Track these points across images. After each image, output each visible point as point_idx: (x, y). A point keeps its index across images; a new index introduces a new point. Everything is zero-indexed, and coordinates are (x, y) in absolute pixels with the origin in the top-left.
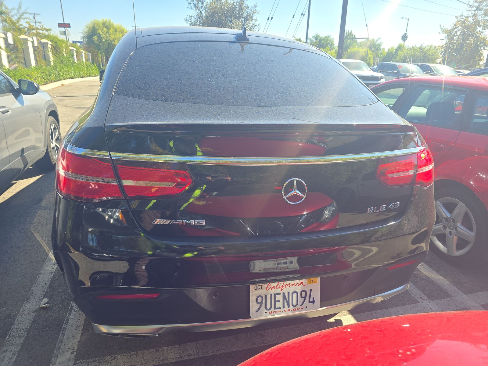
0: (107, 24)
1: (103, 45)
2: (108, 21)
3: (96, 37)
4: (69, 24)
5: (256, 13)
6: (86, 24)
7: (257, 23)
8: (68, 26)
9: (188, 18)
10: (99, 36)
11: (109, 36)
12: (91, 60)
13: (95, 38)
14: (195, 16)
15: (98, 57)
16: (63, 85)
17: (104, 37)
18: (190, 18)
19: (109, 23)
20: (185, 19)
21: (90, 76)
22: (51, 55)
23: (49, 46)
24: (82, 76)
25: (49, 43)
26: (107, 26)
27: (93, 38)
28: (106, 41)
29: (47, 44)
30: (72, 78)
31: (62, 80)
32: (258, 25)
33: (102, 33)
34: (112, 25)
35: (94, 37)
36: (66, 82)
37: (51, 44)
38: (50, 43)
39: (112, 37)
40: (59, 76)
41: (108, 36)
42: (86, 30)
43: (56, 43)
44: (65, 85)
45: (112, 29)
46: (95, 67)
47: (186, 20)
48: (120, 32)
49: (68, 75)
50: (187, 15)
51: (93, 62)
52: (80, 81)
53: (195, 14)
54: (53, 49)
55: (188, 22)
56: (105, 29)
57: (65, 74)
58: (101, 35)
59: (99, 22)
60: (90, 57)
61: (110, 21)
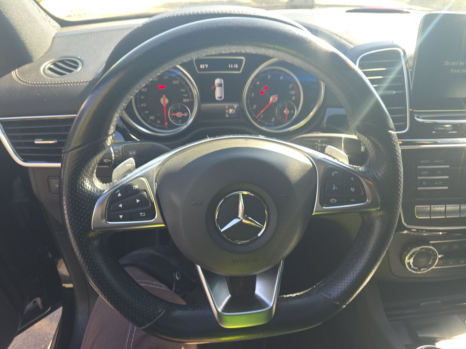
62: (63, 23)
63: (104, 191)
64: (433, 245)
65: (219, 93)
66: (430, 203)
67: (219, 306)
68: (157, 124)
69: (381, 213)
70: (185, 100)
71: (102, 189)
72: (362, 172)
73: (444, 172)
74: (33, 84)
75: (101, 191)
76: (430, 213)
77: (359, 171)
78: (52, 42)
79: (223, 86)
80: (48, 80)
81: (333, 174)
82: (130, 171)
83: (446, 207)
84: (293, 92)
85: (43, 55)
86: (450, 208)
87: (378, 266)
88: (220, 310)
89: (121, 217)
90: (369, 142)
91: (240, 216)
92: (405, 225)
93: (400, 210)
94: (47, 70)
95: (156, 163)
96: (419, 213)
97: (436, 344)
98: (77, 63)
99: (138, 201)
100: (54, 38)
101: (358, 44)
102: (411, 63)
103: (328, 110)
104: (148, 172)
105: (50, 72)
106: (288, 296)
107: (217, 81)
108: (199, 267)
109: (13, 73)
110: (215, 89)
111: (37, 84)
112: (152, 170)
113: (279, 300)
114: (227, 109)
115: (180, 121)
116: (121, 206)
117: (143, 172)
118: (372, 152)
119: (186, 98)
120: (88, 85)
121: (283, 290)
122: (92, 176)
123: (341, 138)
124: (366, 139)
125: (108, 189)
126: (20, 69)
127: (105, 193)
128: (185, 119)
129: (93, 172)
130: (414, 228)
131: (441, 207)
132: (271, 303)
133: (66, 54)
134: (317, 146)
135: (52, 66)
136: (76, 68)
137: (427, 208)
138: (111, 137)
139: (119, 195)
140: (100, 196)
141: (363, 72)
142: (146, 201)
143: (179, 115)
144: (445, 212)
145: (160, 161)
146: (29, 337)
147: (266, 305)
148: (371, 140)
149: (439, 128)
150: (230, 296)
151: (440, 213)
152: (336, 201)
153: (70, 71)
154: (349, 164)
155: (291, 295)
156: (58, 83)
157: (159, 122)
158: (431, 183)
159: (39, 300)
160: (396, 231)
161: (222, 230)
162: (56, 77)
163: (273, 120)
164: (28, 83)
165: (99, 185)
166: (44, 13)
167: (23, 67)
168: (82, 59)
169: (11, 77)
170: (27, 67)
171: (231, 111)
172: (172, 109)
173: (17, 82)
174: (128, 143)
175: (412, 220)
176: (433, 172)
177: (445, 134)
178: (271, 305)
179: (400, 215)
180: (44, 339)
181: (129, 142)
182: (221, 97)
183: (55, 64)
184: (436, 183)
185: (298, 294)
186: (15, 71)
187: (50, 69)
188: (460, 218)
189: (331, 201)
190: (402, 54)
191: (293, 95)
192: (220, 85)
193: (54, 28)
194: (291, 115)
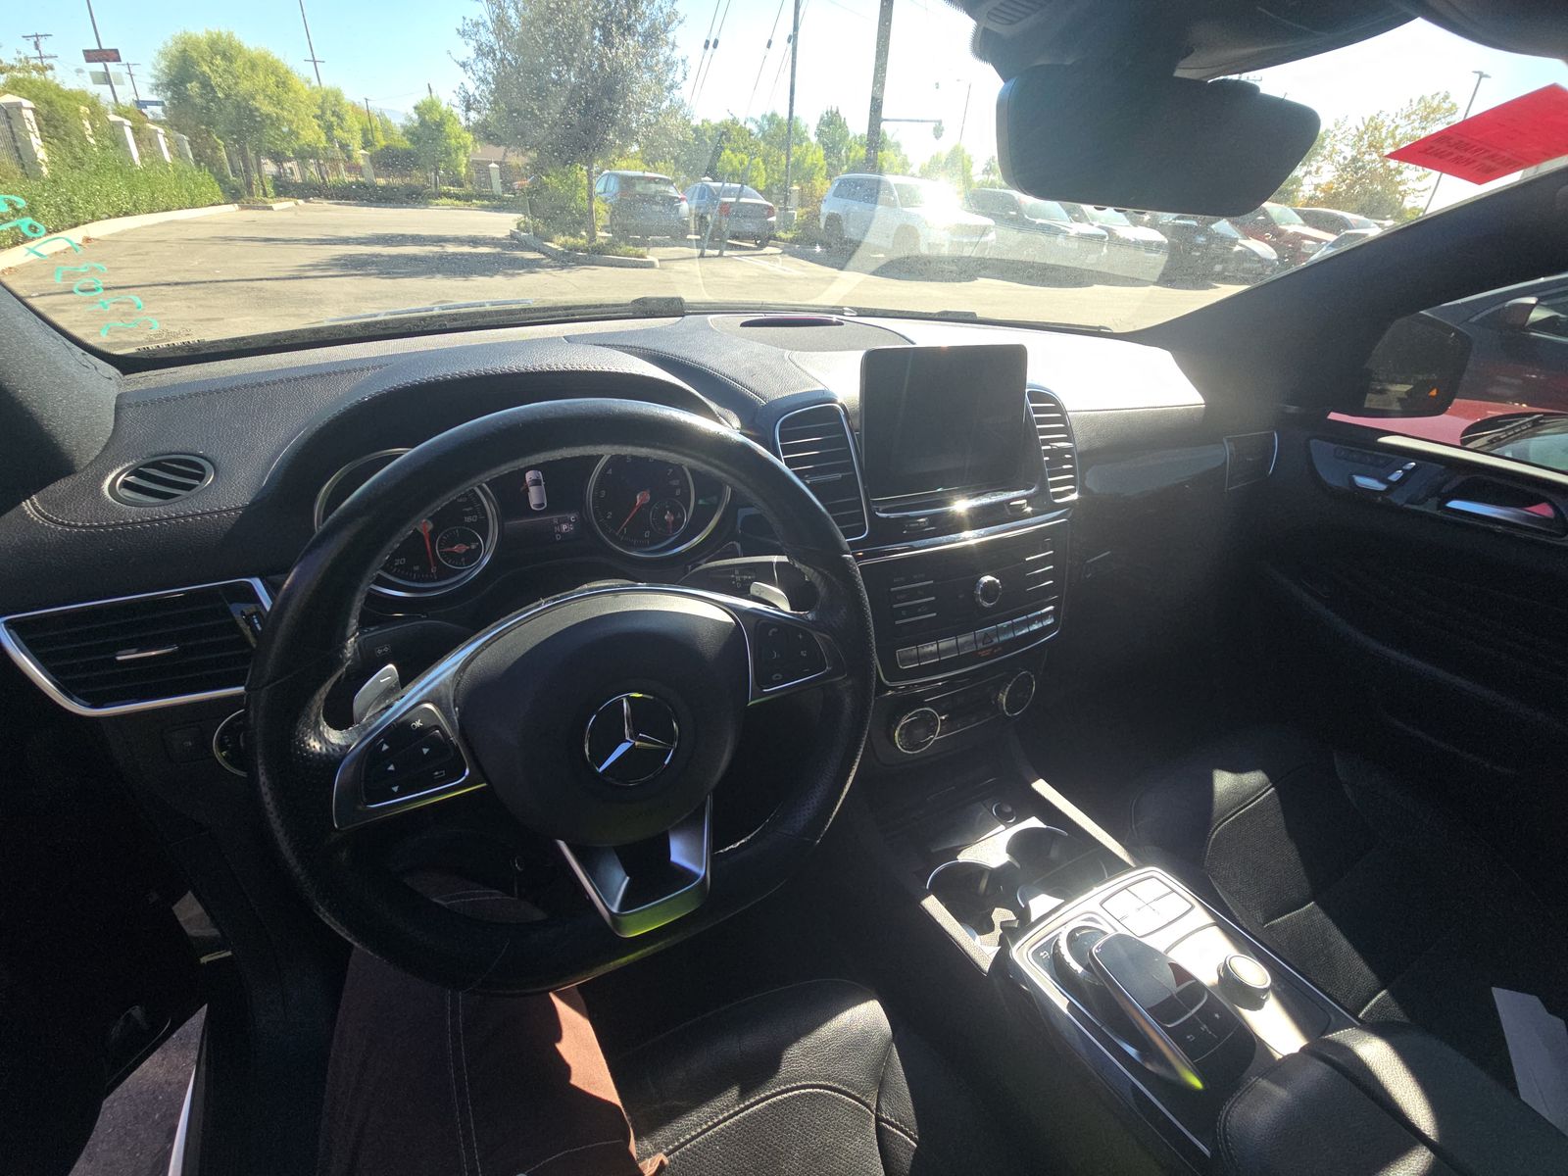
0: (222, 46)
1: (221, 110)
2: (224, 36)
3: (194, 84)
4: (116, 51)
5: (676, 22)
6: (160, 46)
7: (677, 55)
8: (113, 56)
9: (467, 28)
10: (206, 84)
11: (236, 84)
12: (191, 156)
13: (193, 87)
14: (489, 23)
15: (215, 149)
16: (88, 240)
17: (219, 86)
18: (475, 30)
19: (230, 44)
20: (458, 30)
21: (193, 206)
22: (36, 142)
23: (28, 114)
24: (164, 206)
25: (24, 105)
26: (223, 50)
27: (186, 88)
28: (228, 96)
29: (19, 107)
30: (126, 214)
31: (85, 223)
32: (680, 63)
33: (212, 71)
34: (240, 50)
35: (189, 85)
36: (99, 229)
37: (31, 109)
38: (27, 103)
39: (245, 86)
40: (72, 211)
41: (231, 81)
42: (163, 64)
43: (49, 103)
44: (98, 240)
45: (240, 62)
46: (205, 177)
47: (463, 33)
48: (267, 70)
49: (109, 203)
50: (464, 18)
51: (198, 163)
52: (156, 222)
53: (487, 18)
54: (43, 123)
55: (471, 42)
56: (218, 61)
57: (95, 204)
58: (210, 78)
59: (198, 38)
60: (188, 147)
61: (230, 36)
62: (127, 365)
63: (348, 746)
64: (930, 704)
65: (535, 497)
66: (917, 642)
67: (612, 905)
68: (413, 572)
69: (850, 682)
70: (468, 519)
71: (343, 743)
72: (812, 622)
73: (927, 591)
74: (91, 527)
75: (344, 749)
76: (919, 658)
77: (808, 621)
78: (116, 420)
79: (543, 483)
80: (132, 513)
81: (770, 634)
82: (390, 692)
83: (938, 644)
84: (675, 483)
85: (98, 453)
86: (944, 644)
87: (857, 764)
88: (615, 910)
89: (395, 789)
90: (816, 574)
91: (628, 738)
92: (887, 682)
93: (876, 661)
94: (120, 487)
95: (449, 668)
96: (904, 661)
97: (959, 857)
98: (202, 468)
99: (425, 751)
100: (118, 409)
101: (772, 398)
102: (856, 422)
103: (740, 510)
104: (436, 690)
105: (128, 493)
106: (727, 849)
107: (530, 476)
108: (562, 844)
109: (26, 505)
110: (527, 490)
111: (101, 526)
112: (442, 684)
113: (715, 861)
114: (557, 525)
115: (463, 559)
116: (391, 768)
117: (425, 691)
118: (822, 590)
119: (471, 514)
120: (241, 516)
121: (717, 843)
122: (317, 724)
123: (771, 563)
124: (812, 570)
125: (355, 739)
126: (43, 493)
127: (354, 748)
128: (473, 556)
129: (318, 716)
130: (902, 685)
131: (932, 645)
132: (701, 870)
133: (161, 448)
134: (734, 579)
135: (131, 479)
136: (201, 478)
137: (913, 651)
138: (353, 639)
139: (385, 747)
140: (344, 756)
141: (794, 471)
142: (441, 746)
143: (459, 548)
144: (938, 653)
145: (456, 664)
146: (115, 1104)
147: (696, 876)
148: (819, 572)
149: (912, 525)
150: (628, 878)
151: (932, 655)
152: (780, 676)
153: (189, 487)
154: (792, 610)
155: (732, 846)
156: (161, 520)
157: (416, 568)
158: (913, 611)
159: (137, 1012)
160: (876, 695)
161: (601, 770)
162: (153, 505)
163: (647, 534)
164: (76, 526)
165: (335, 737)
166: (79, 351)
167: (51, 487)
168: (209, 455)
169: (24, 515)
170: (61, 486)
171: (564, 527)
172: (441, 539)
173: (43, 526)
174: (369, 632)
175: (895, 674)
176: (913, 594)
177: (920, 534)
178: (702, 873)
179: (877, 669)
180: (156, 1098)
181: (372, 629)
182: (542, 505)
183: (136, 472)
184: (920, 610)
185: (743, 841)
186: (31, 500)
187: (126, 485)
188: (959, 657)
189: (774, 677)
190: (842, 413)
191: (676, 487)
192: (536, 482)
193: (107, 383)
194: (678, 523)
